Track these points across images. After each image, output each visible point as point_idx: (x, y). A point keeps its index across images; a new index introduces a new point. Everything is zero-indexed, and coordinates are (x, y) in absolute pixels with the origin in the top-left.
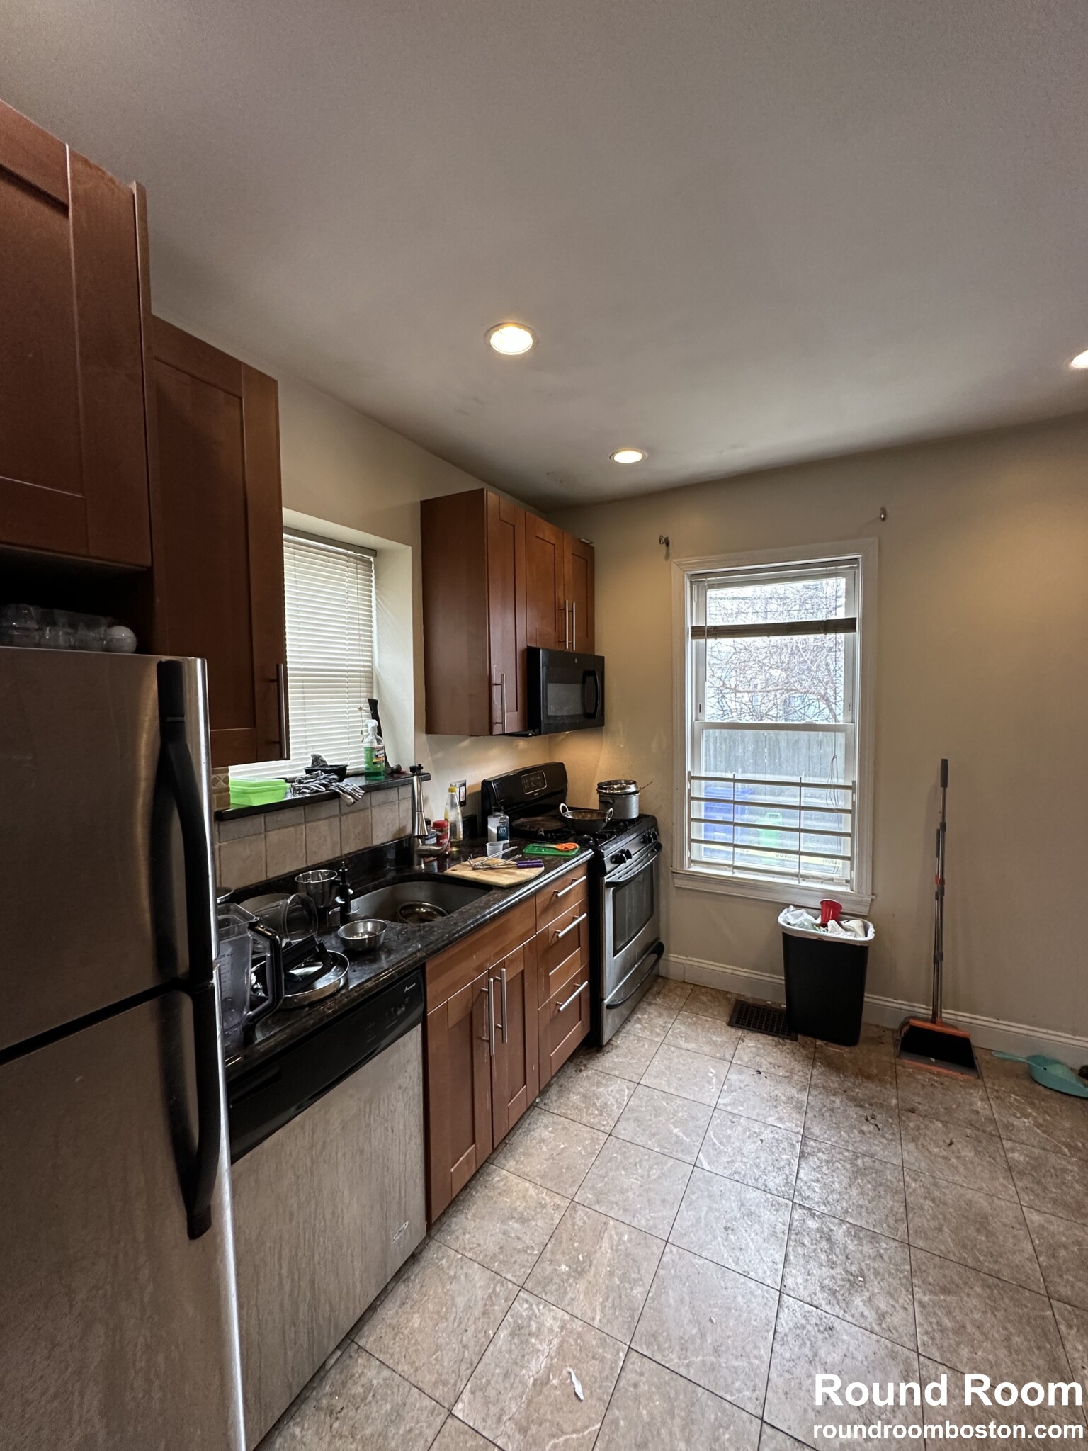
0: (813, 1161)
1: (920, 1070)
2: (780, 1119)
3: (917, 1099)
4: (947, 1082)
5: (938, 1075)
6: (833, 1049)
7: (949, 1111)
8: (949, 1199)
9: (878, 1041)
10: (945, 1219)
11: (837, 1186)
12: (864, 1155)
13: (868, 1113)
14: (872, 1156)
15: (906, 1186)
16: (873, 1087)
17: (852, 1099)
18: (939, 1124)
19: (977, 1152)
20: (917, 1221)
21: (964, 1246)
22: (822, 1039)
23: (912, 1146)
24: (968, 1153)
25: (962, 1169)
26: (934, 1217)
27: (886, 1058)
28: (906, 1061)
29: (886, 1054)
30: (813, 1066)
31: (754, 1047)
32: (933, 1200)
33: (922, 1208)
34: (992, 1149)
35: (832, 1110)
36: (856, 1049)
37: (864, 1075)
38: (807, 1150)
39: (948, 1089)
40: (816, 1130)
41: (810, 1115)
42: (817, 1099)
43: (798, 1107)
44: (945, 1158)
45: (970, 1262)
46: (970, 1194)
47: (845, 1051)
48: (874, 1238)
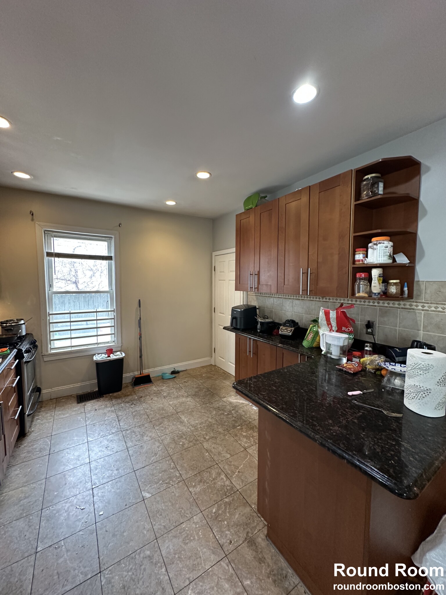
0: (122, 420)
1: (140, 388)
2: (109, 417)
3: (142, 394)
4: (146, 388)
5: (144, 387)
6: (115, 394)
7: (149, 393)
8: (155, 409)
9: (127, 387)
10: (156, 413)
11: (131, 421)
12: (134, 412)
13: (132, 403)
14: (136, 411)
15: (146, 412)
16: (130, 397)
17: (126, 402)
18: (148, 397)
19: (158, 398)
20: (151, 417)
21: (161, 415)
22: (111, 393)
23: (144, 404)
24: (156, 399)
25: (156, 402)
26: (154, 414)
27: (131, 390)
28: (136, 388)
29: (130, 388)
30: (112, 400)
31: (90, 405)
32: (153, 411)
33: (151, 414)
34: (160, 396)
35: (122, 407)
36: (122, 391)
37: (126, 396)
38: (119, 419)
39: (147, 389)
40: (120, 414)
41: (117, 411)
42: (117, 407)
43: (112, 411)
44: (152, 402)
45: (163, 417)
46: (159, 406)
47: (119, 393)
48: (143, 425)
